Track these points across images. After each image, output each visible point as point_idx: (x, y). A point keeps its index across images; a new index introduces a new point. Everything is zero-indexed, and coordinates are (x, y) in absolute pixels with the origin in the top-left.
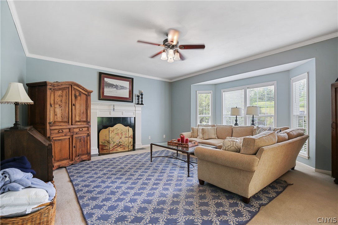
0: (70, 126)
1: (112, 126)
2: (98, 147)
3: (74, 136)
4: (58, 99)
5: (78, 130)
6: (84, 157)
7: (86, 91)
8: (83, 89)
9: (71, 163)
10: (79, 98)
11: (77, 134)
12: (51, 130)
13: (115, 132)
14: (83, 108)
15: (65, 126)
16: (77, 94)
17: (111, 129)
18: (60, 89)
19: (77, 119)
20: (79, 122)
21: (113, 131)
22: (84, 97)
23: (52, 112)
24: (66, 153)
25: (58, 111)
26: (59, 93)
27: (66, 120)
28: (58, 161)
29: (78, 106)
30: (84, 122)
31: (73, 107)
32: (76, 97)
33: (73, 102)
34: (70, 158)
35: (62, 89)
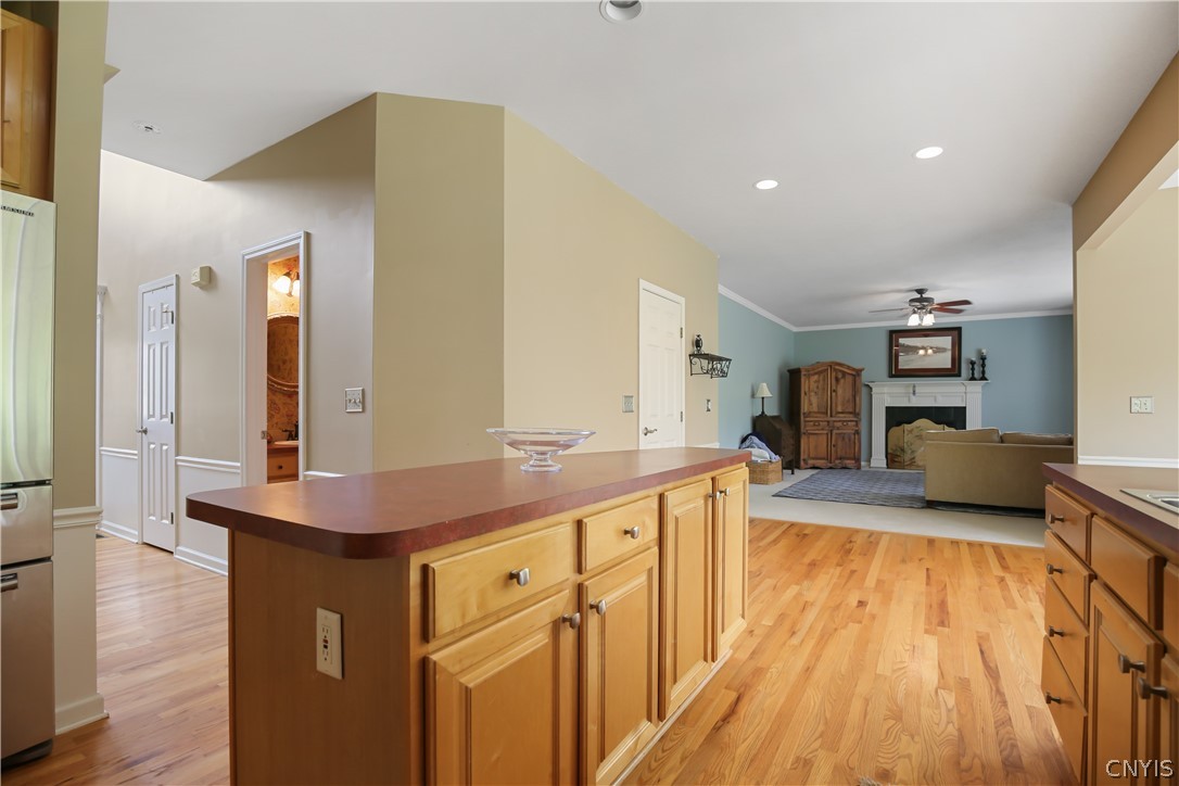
0: (829, 419)
1: (910, 423)
2: (886, 457)
3: (834, 432)
4: (813, 386)
5: (840, 424)
6: (849, 463)
7: (854, 369)
8: (849, 367)
9: (830, 465)
10: (842, 381)
11: (838, 429)
12: (805, 421)
13: (916, 432)
14: (849, 394)
15: (821, 418)
16: (840, 376)
17: (907, 427)
18: (816, 374)
19: (840, 410)
20: (842, 413)
21: (911, 431)
22: (849, 379)
23: (806, 401)
24: (823, 451)
25: (814, 400)
26: (816, 377)
27: (824, 410)
28: (814, 459)
29: (840, 391)
30: (851, 413)
31: (834, 394)
32: (837, 380)
33: (834, 388)
34: (828, 458)
35: (819, 373)
